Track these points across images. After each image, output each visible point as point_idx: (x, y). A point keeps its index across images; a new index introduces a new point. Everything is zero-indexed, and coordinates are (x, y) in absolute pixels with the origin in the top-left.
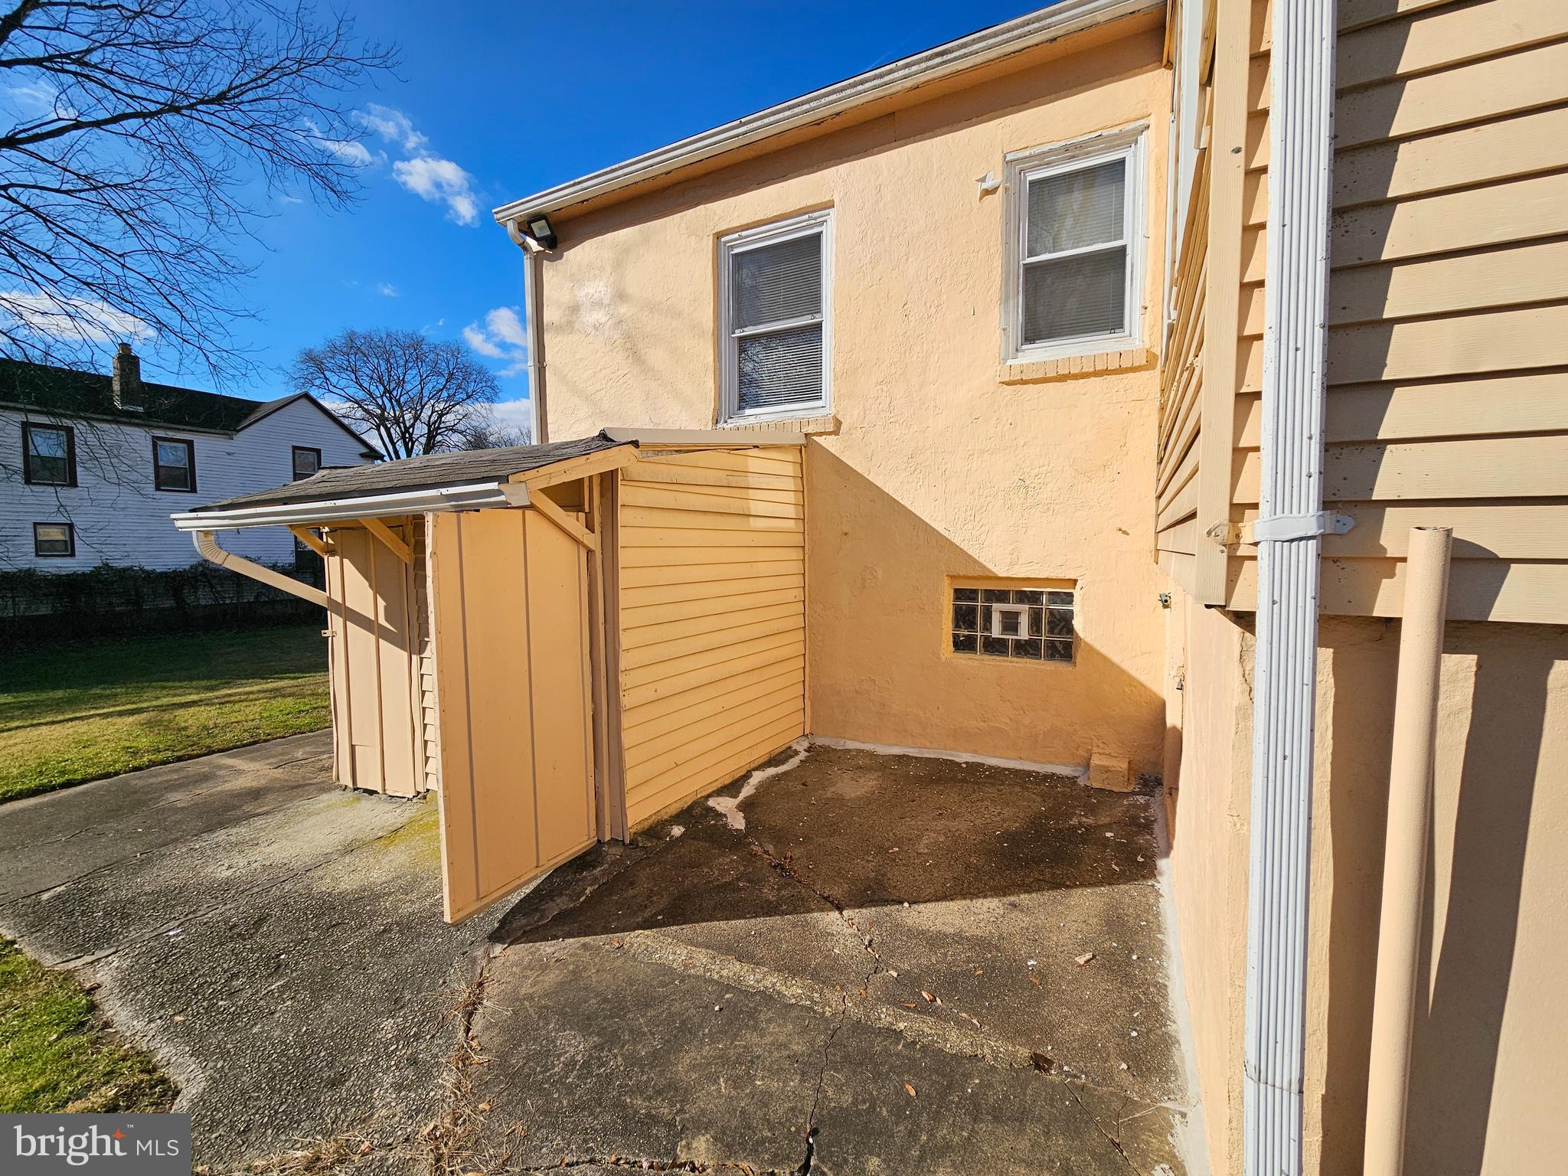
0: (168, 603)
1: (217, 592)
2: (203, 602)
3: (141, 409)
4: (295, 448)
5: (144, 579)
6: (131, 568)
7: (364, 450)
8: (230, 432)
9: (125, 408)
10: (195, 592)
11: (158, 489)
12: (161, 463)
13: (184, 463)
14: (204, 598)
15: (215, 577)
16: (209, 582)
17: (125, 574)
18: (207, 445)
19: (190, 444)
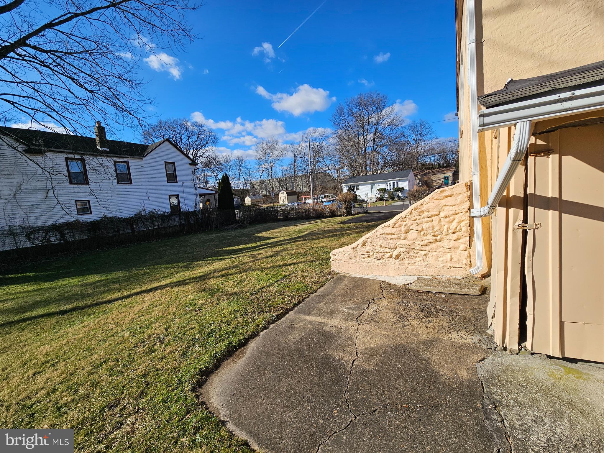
0: (129, 231)
1: (146, 225)
2: (141, 230)
3: (108, 150)
4: (166, 162)
5: (119, 221)
6: (114, 217)
7: (191, 162)
8: (142, 157)
9: (102, 149)
10: (138, 226)
11: (118, 183)
12: (118, 172)
13: (126, 172)
14: (141, 228)
15: (144, 219)
16: (142, 220)
17: (112, 220)
18: (134, 163)
19: (127, 163)
